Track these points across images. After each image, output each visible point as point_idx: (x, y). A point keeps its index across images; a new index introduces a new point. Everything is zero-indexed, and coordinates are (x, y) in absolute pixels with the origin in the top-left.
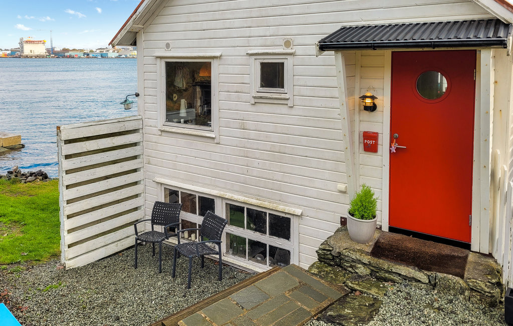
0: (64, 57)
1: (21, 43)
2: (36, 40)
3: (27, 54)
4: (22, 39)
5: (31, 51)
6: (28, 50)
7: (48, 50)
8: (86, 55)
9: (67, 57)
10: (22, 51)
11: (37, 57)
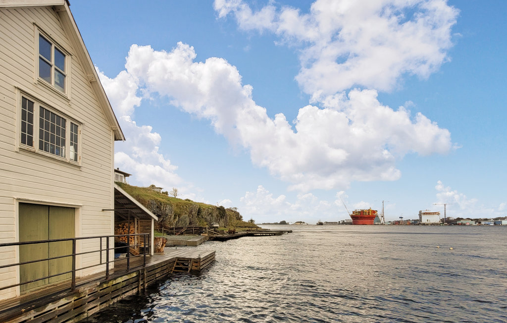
0: (456, 224)
1: (420, 214)
2: (432, 212)
3: (424, 222)
4: (420, 212)
5: (428, 220)
6: (424, 219)
7: (442, 220)
8: (477, 223)
9: (458, 225)
10: (421, 221)
11: (433, 224)
